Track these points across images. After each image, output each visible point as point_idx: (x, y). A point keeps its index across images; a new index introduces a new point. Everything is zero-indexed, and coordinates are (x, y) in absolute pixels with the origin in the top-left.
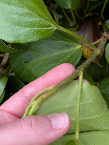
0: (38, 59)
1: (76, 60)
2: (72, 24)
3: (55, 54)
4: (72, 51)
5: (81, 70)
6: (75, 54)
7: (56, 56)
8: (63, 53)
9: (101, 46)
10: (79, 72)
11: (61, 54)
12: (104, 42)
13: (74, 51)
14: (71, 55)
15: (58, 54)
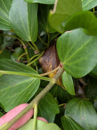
0: (5, 89)
1: (34, 90)
2: (36, 52)
3: (18, 84)
4: (31, 81)
5: (35, 103)
6: (34, 84)
7: (19, 85)
8: (25, 83)
9: (58, 75)
10: (32, 105)
11: (22, 83)
12: (60, 70)
13: (33, 81)
14: (31, 85)
15: (20, 84)
